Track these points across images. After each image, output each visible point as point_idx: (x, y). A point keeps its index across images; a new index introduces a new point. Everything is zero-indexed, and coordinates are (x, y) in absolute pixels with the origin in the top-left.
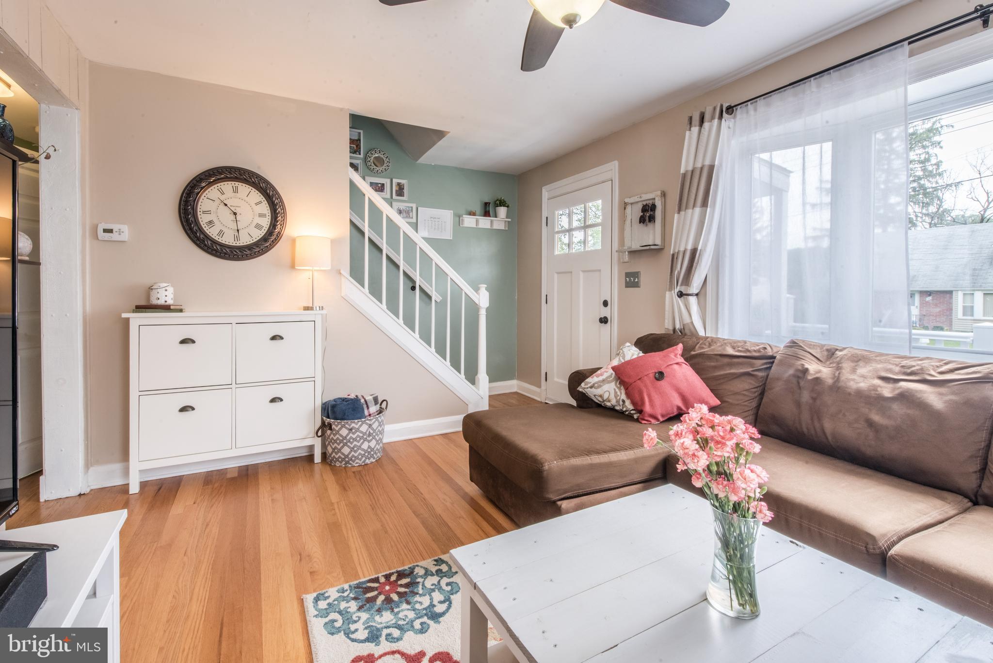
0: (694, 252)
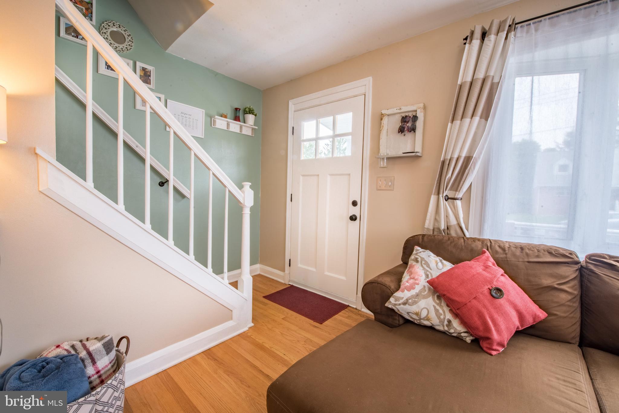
0: (468, 160)
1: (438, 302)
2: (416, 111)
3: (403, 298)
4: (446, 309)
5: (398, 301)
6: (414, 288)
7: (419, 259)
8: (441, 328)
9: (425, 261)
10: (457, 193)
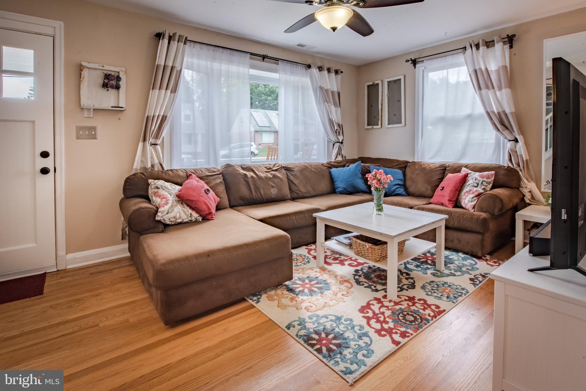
1: (182, 206)
2: (118, 72)
3: (165, 210)
4: (188, 208)
5: (164, 213)
6: (168, 203)
7: (159, 186)
8: (187, 220)
9: (164, 186)
10: (158, 140)
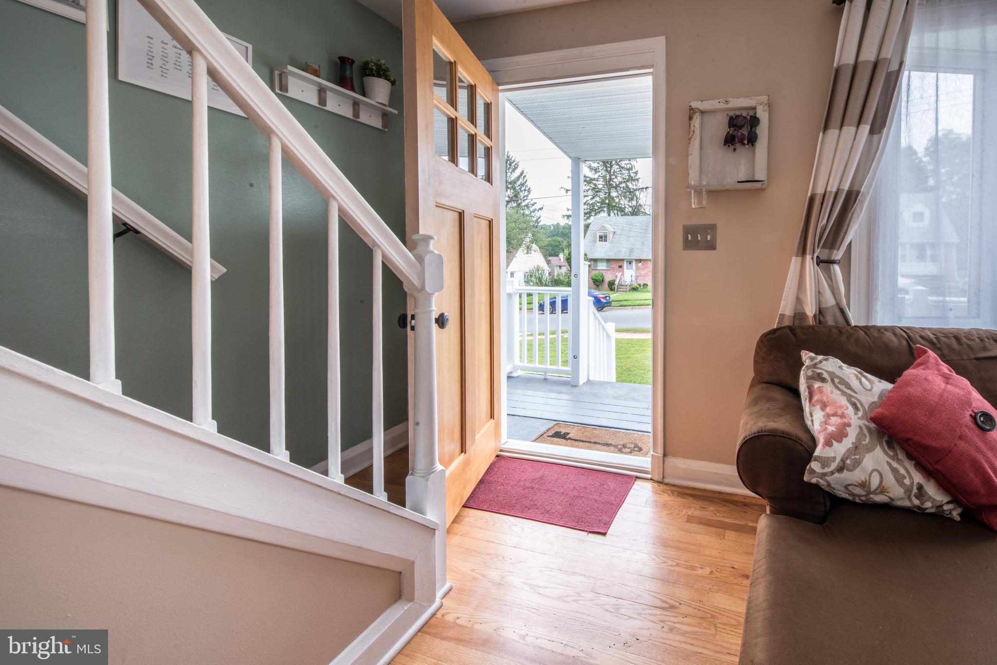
0: (851, 198)
1: (891, 453)
2: (754, 108)
3: (834, 458)
5: (829, 466)
6: (846, 435)
7: (826, 376)
8: (906, 503)
9: (838, 377)
